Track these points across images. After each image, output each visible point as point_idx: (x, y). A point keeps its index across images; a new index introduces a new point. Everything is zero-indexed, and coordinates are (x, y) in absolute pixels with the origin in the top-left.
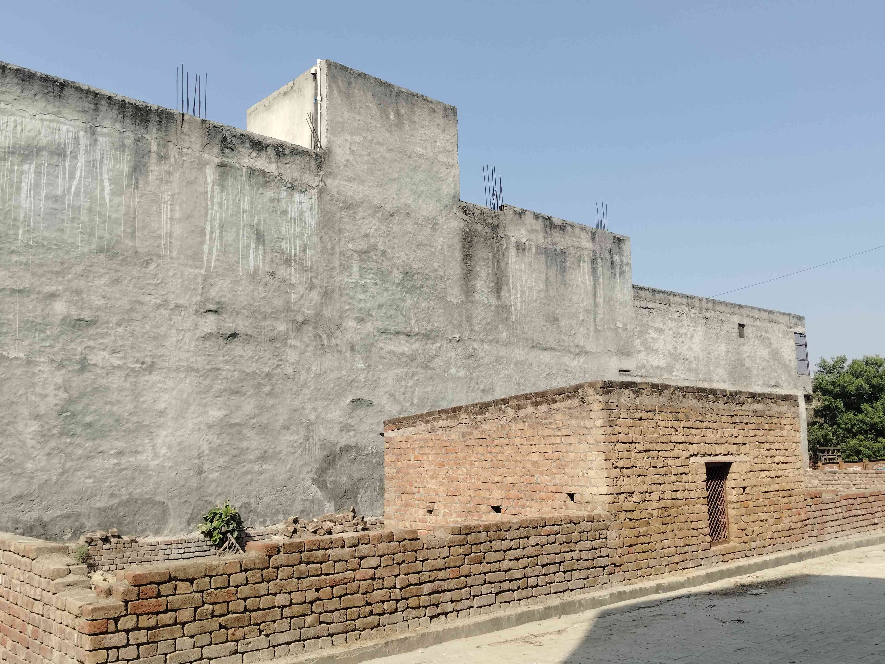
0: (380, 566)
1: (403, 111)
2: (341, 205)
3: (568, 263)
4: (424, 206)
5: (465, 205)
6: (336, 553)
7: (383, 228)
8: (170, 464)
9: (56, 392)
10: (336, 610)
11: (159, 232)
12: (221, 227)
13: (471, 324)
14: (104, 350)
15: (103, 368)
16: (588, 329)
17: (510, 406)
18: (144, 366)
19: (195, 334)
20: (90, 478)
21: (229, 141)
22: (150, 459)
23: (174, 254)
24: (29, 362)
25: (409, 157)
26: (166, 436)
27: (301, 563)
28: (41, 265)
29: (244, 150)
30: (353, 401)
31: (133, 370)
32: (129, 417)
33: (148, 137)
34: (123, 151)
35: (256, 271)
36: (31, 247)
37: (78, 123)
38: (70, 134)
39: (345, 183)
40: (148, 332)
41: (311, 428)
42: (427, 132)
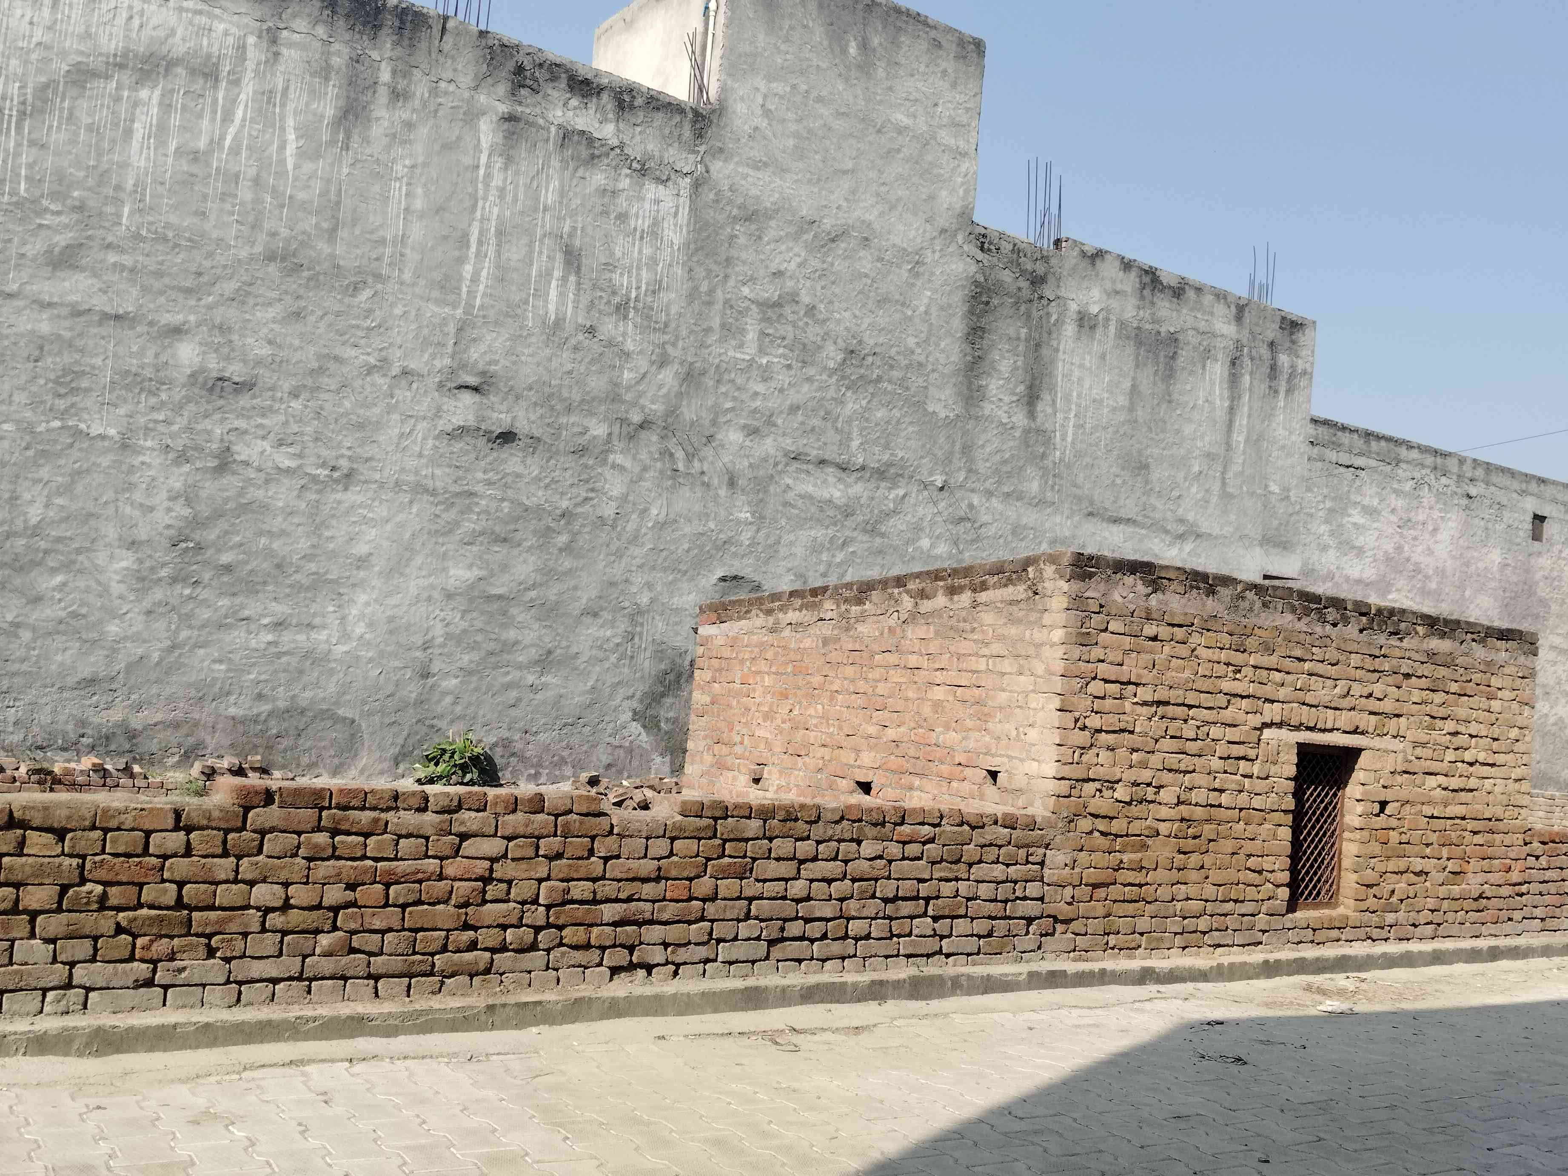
0: (505, 856)
1: (875, 41)
2: (735, 212)
3: (1180, 361)
4: (901, 227)
5: (983, 231)
7: (815, 263)
8: (370, 654)
9: (171, 504)
10: (390, 930)
11: (381, 233)
12: (500, 233)
13: (971, 460)
14: (264, 438)
15: (259, 470)
16: (1207, 491)
17: (907, 592)
18: (336, 475)
19: (435, 426)
20: (220, 661)
21: (528, 74)
22: (334, 641)
23: (407, 276)
24: (125, 446)
25: (879, 131)
26: (367, 604)
27: (319, 829)
28: (159, 274)
29: (557, 93)
30: (723, 579)
31: (314, 479)
32: (302, 563)
33: (375, 55)
34: (327, 79)
35: (559, 323)
36: (144, 239)
37: (246, 20)
38: (230, 40)
39: (746, 170)
40: (347, 414)
41: (640, 620)
42: (920, 85)
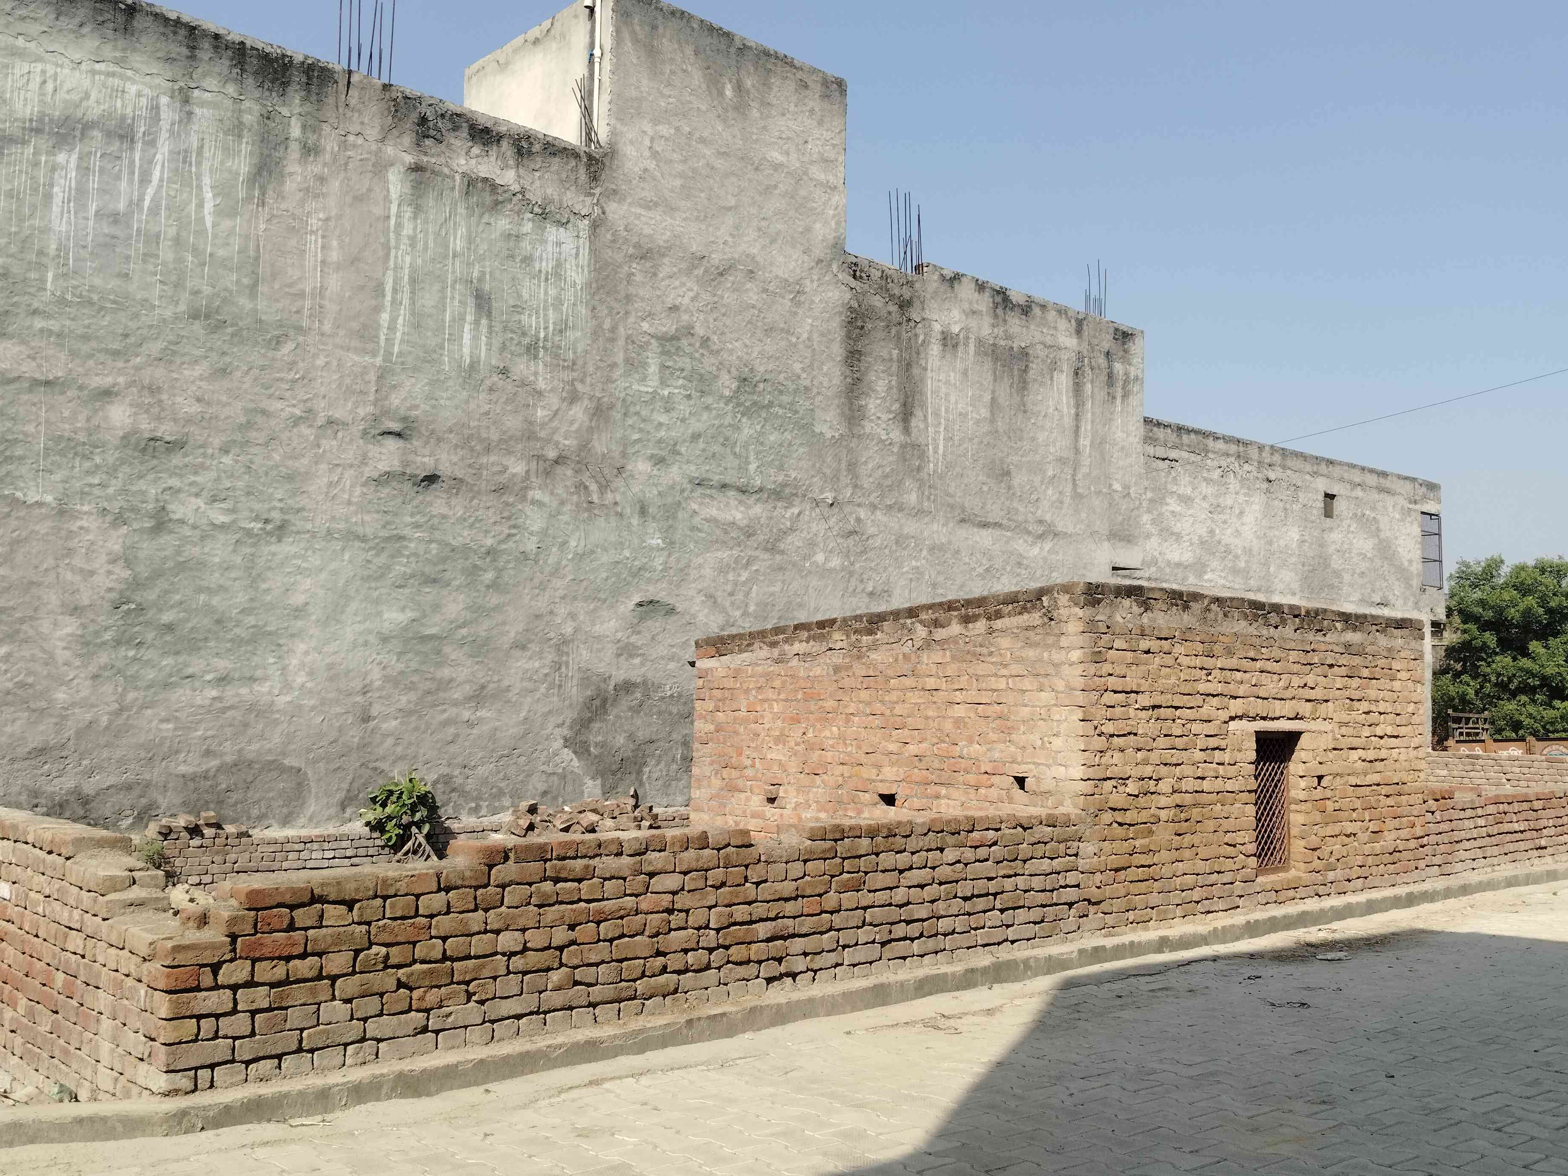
0: (683, 889)
1: (748, 83)
2: (631, 251)
3: (1032, 374)
4: (781, 259)
5: (854, 260)
6: (607, 864)
7: (706, 297)
8: (312, 703)
9: (111, 567)
10: (603, 962)
11: (300, 286)
12: (413, 281)
13: (856, 476)
14: (197, 495)
15: (195, 527)
16: (1061, 493)
17: (921, 622)
18: (269, 527)
19: (362, 473)
20: (167, 721)
21: (431, 124)
22: (276, 692)
23: (327, 327)
24: (62, 512)
25: (757, 169)
26: (307, 653)
27: (545, 879)
28: (86, 338)
29: (459, 141)
30: (640, 605)
31: (249, 533)
32: (241, 616)
33: (285, 111)
34: (240, 136)
35: (473, 366)
36: (69, 304)
37: (158, 80)
38: (144, 101)
39: (639, 211)
40: (277, 466)
41: (565, 649)
42: (790, 124)
